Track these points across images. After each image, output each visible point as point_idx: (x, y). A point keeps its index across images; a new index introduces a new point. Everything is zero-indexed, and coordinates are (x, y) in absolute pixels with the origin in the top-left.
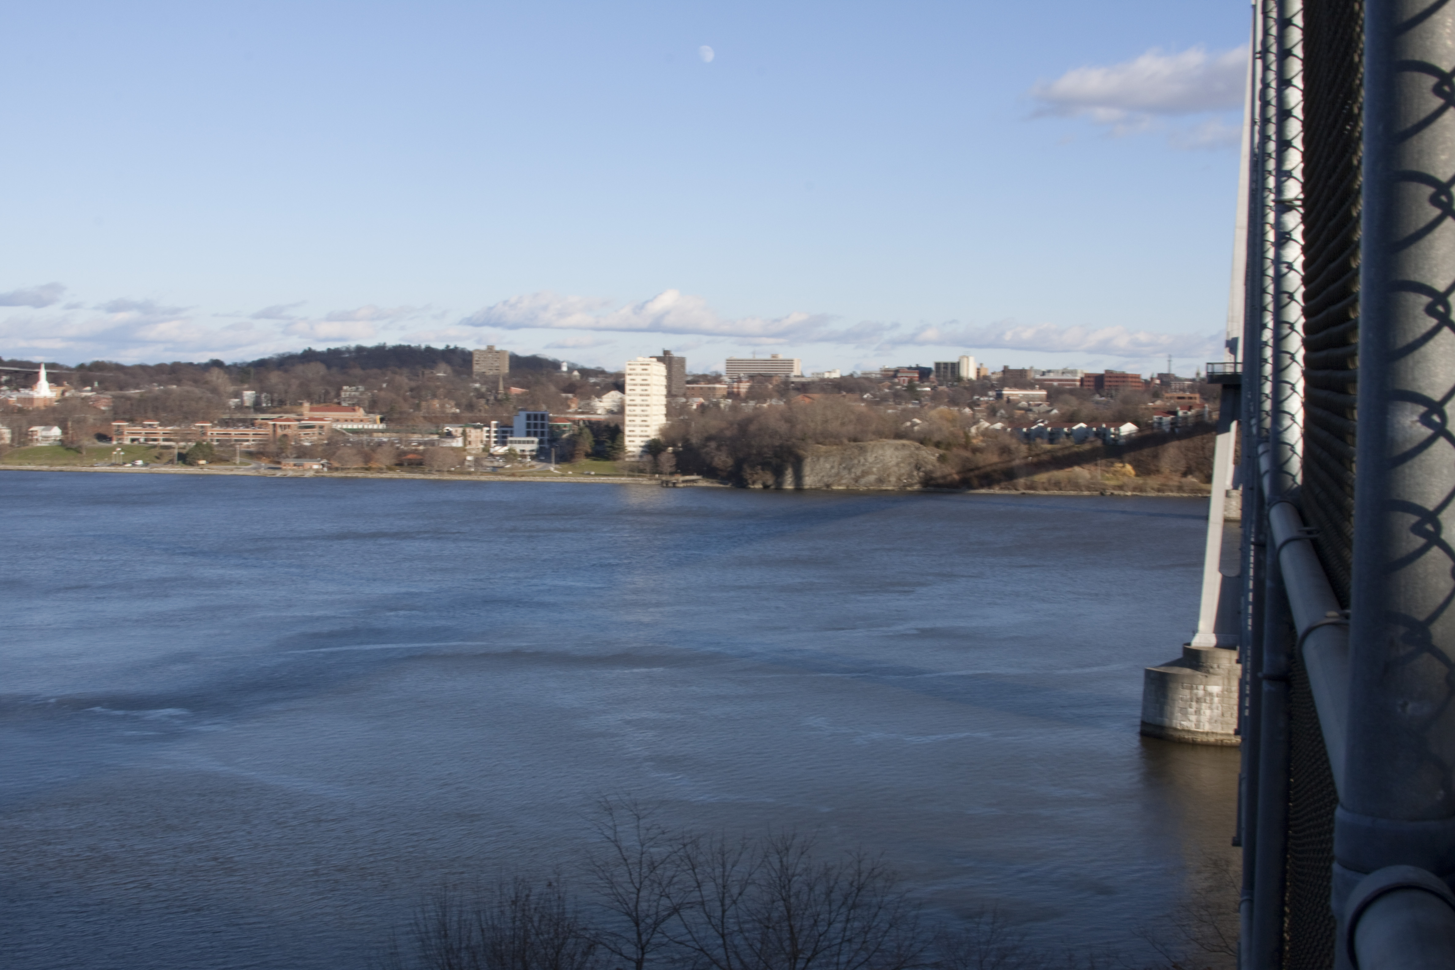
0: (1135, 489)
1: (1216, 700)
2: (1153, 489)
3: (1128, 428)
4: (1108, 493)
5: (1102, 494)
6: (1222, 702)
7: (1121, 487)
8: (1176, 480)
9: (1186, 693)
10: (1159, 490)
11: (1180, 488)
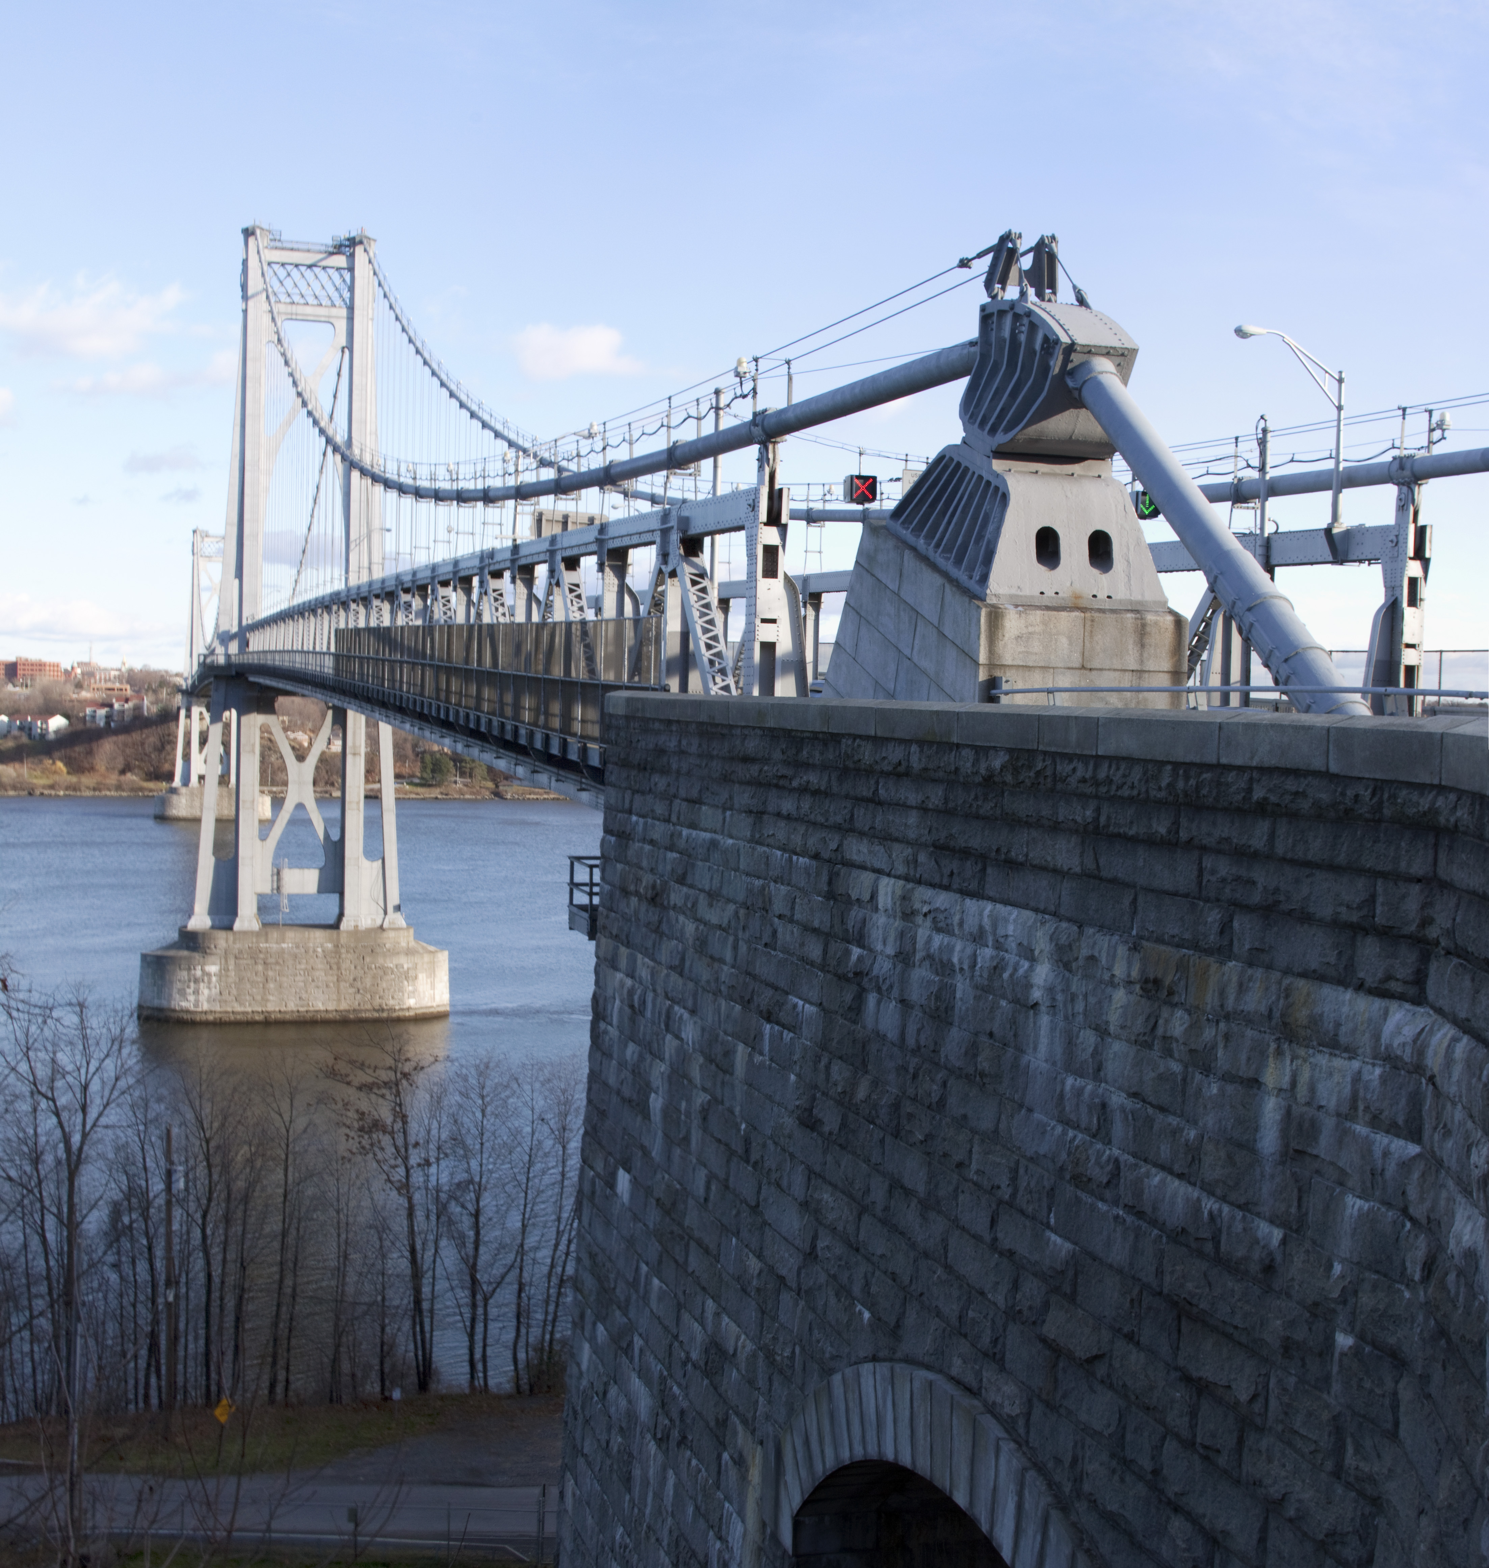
0: (67, 788)
1: (214, 979)
2: (88, 788)
3: (57, 722)
4: (38, 792)
5: (30, 794)
6: (220, 980)
7: (52, 787)
8: (113, 778)
9: (184, 974)
10: (94, 789)
11: (119, 787)
